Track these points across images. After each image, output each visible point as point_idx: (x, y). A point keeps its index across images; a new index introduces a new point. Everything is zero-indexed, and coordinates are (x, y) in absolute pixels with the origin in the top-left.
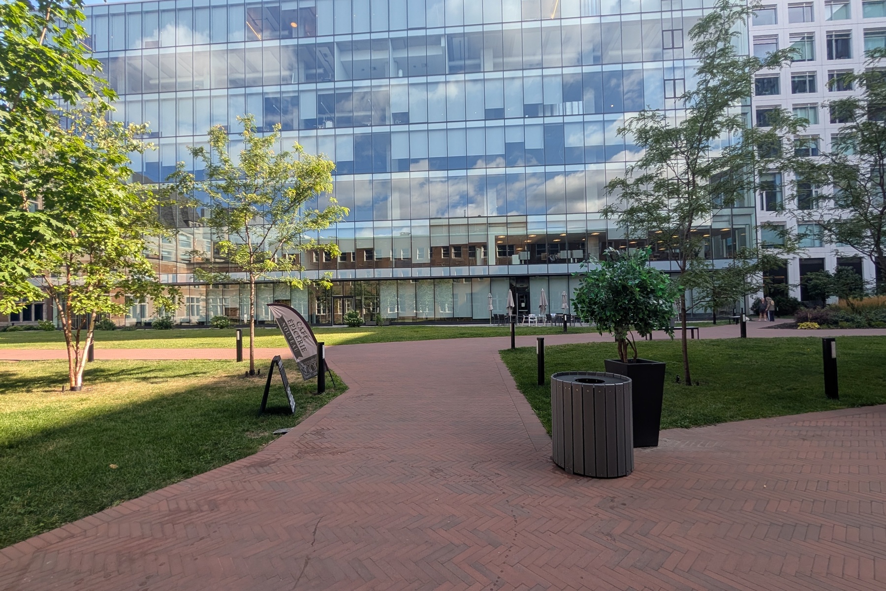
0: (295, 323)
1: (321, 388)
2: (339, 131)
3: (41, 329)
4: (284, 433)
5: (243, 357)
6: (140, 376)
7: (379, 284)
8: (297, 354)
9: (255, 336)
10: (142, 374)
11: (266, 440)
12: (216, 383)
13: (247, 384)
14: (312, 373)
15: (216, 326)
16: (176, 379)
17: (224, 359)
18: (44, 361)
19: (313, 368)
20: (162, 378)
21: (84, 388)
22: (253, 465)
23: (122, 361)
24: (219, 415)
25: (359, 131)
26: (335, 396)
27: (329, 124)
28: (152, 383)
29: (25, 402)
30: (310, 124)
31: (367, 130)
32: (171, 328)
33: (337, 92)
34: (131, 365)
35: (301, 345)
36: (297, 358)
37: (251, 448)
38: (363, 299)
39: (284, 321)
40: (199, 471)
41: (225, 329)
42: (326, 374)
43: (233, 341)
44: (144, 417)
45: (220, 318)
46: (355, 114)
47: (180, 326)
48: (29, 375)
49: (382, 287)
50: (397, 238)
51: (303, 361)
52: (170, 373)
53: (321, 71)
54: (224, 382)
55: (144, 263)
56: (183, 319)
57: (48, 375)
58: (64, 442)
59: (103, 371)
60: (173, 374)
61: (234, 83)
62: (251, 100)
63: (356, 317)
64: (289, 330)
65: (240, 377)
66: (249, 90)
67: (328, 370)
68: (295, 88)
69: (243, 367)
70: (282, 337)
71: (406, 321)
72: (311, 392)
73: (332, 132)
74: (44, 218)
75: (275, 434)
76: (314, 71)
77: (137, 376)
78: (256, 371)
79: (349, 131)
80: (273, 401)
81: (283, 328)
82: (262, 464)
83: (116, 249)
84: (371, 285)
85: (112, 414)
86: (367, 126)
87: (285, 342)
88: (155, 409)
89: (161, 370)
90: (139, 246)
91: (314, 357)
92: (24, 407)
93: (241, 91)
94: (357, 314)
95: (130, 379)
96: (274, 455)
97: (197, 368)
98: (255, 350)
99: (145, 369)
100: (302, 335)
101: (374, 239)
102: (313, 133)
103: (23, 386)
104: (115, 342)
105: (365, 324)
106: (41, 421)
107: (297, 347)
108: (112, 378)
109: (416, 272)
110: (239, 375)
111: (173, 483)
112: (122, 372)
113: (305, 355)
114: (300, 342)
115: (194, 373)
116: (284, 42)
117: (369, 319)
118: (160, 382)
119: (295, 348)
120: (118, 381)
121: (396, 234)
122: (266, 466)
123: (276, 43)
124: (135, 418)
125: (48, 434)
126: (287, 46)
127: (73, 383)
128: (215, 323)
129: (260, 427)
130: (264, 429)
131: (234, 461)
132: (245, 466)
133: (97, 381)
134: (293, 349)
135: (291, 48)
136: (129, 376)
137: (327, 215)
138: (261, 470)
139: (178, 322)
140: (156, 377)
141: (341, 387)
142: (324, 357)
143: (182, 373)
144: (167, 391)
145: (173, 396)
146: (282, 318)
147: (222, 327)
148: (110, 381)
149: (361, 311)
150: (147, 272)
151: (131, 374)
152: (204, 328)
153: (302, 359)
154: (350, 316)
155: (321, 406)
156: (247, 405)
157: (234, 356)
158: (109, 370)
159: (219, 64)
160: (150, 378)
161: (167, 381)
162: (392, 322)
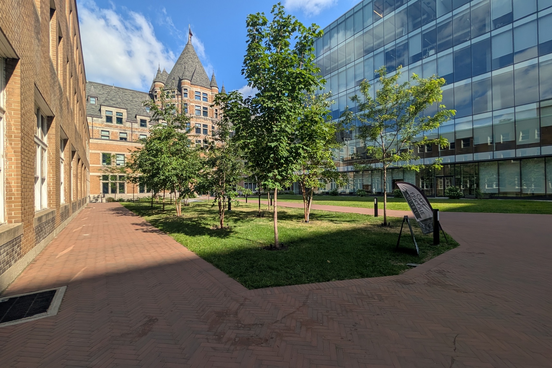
0: (416, 195)
1: (436, 240)
2: (440, 55)
3: (290, 194)
4: (415, 267)
5: (379, 214)
6: (330, 219)
7: (478, 166)
8: (418, 216)
9: (387, 202)
10: (330, 218)
11: (404, 268)
12: (366, 228)
13: (383, 231)
14: (429, 230)
15: (359, 195)
16: (345, 222)
17: (367, 214)
18: (294, 208)
19: (429, 227)
20: (339, 221)
21: (310, 222)
22: (397, 281)
23: (321, 211)
24: (372, 247)
25: (457, 48)
26: (448, 249)
27: (432, 52)
28: (335, 223)
29: (292, 225)
30: (417, 58)
31: (467, 44)
32: (337, 195)
33: (438, 26)
34: (325, 213)
35: (420, 210)
36: (417, 219)
37: (395, 271)
38: (462, 178)
39: (408, 194)
40: (368, 276)
41: (364, 197)
42: (441, 231)
43: (372, 204)
44: (335, 240)
45: (361, 191)
46: (454, 36)
47: (341, 194)
48: (291, 214)
49: (481, 168)
50: (497, 125)
51: (422, 221)
52: (342, 219)
53: (425, 16)
54: (370, 228)
55: (331, 162)
56: (342, 191)
57: (296, 214)
58: (307, 245)
59: (314, 215)
60: (343, 220)
61: (367, 52)
62: (377, 58)
63: (456, 191)
64: (411, 200)
65: (378, 226)
66: (375, 52)
67: (441, 229)
68: (406, 37)
69: (379, 220)
70: (406, 204)
71: (508, 196)
72: (428, 243)
73: (434, 57)
74: (301, 146)
75: (408, 266)
76: (420, 19)
77: (328, 219)
78: (388, 224)
79: (450, 50)
80: (403, 244)
81: (407, 198)
82: (404, 283)
83: (320, 156)
84: (469, 166)
85: (322, 236)
86: (467, 41)
87: (409, 207)
88: (339, 237)
89: (338, 217)
90: (330, 154)
91: (430, 219)
92: (293, 227)
93: (372, 54)
94: (457, 189)
95: (326, 220)
96: (411, 279)
97: (355, 218)
98: (386, 210)
99: (331, 216)
100: (421, 204)
101: (473, 129)
102: (419, 63)
103: (290, 218)
104: (316, 201)
105: (464, 197)
106: (298, 234)
107: (417, 211)
108: (319, 219)
109: (520, 153)
110: (377, 225)
111: (356, 278)
112: (321, 216)
113: (423, 217)
114: (420, 208)
115: (353, 221)
116: (397, 11)
117: (468, 194)
118: (338, 223)
119: (416, 211)
120: (321, 220)
121: (496, 121)
122: (407, 284)
123: (393, 13)
124: (332, 239)
125: (302, 240)
126: (400, 12)
127: (306, 219)
128: (359, 193)
129: (397, 259)
130: (400, 261)
131: (386, 276)
132: (393, 281)
133: (314, 219)
134: (414, 212)
135: (402, 12)
136: (325, 219)
137: (436, 118)
138: (404, 286)
139: (339, 192)
140: (336, 221)
141: (453, 243)
142: (438, 219)
143: (348, 219)
144: (343, 228)
145: (346, 231)
146: (406, 192)
147: (362, 196)
148: (318, 220)
149: (460, 187)
150: (332, 167)
151: (326, 218)
152: (353, 196)
153: (421, 219)
154: (450, 190)
155: (438, 254)
156: (386, 243)
157: (373, 213)
158: (317, 215)
159: (359, 44)
160: (334, 220)
161: (341, 223)
162: (492, 196)
